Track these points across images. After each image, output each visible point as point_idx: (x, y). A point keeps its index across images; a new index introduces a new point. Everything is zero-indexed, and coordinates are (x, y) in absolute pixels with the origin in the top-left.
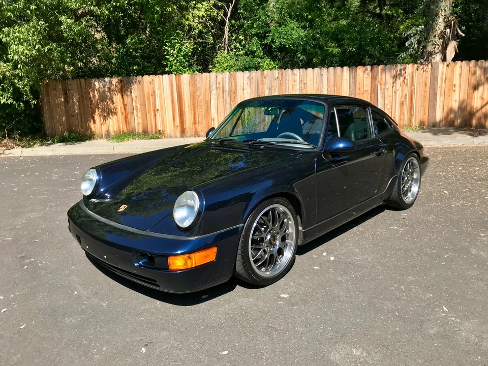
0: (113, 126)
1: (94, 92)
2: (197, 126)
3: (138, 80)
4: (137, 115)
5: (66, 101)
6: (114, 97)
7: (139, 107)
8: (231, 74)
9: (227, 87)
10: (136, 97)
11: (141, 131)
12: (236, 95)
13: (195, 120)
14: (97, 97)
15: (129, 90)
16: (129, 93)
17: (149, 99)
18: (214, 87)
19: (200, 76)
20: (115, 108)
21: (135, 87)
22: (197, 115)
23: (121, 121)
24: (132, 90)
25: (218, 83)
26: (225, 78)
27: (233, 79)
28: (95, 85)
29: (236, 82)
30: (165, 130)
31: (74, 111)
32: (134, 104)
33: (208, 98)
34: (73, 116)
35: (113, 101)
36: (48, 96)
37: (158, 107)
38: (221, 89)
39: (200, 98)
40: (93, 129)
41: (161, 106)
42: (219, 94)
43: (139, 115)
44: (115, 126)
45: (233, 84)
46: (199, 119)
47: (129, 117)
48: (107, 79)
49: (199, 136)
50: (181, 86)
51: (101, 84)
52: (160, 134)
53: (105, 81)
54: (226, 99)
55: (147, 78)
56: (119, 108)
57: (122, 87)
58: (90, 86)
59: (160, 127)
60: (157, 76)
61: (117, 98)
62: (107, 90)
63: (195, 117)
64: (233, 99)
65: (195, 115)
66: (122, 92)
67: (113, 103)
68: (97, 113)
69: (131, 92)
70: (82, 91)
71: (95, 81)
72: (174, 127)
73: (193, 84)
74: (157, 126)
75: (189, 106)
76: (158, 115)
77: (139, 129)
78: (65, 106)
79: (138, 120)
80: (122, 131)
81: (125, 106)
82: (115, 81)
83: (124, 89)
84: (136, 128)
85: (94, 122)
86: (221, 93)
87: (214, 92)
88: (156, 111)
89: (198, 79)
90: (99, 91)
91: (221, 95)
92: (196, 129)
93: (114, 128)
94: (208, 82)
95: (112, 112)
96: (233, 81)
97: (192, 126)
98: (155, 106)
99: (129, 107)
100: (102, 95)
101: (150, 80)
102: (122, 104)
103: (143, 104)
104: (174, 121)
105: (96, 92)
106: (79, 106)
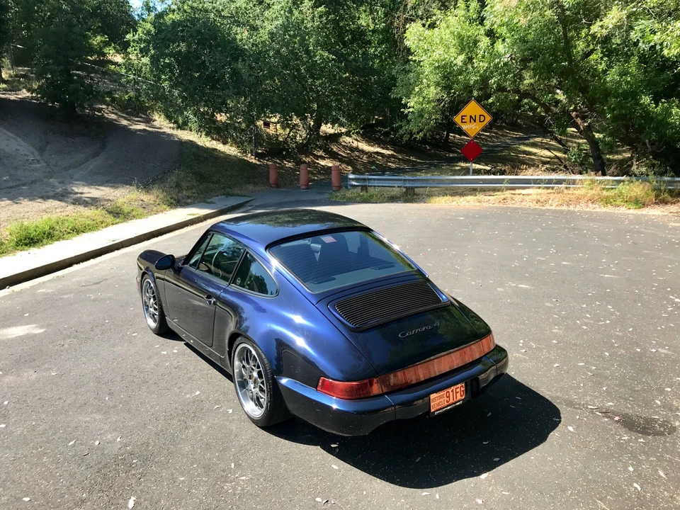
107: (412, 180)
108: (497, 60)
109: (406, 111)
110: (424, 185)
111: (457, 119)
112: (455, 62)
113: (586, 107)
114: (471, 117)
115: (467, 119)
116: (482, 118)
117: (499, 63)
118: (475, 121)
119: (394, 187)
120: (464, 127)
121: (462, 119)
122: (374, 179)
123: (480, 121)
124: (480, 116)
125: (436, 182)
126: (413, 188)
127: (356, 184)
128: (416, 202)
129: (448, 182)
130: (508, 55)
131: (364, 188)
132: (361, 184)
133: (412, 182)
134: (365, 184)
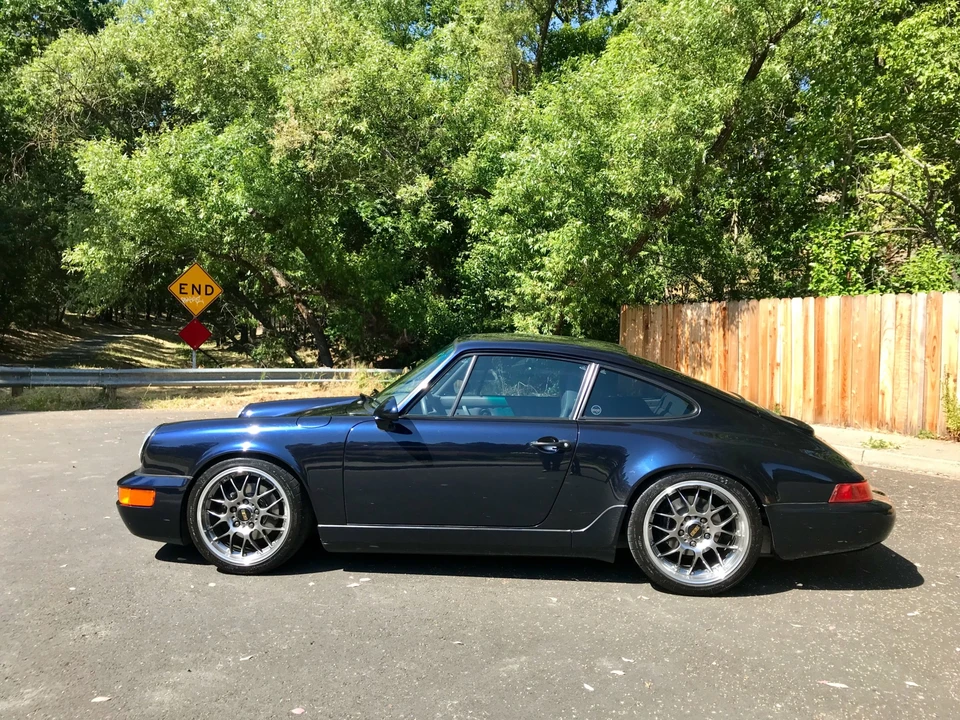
1: (684, 327)
2: (848, 403)
3: (750, 306)
4: (743, 372)
5: (646, 340)
6: (711, 336)
7: (747, 357)
8: (929, 298)
9: (919, 325)
10: (745, 339)
12: (940, 343)
13: (844, 390)
14: (687, 334)
15: (735, 323)
16: (734, 329)
17: (764, 342)
18: (889, 323)
19: (863, 302)
20: (711, 356)
21: (745, 319)
22: (849, 380)
23: (717, 380)
24: (740, 325)
25: (899, 317)
26: (916, 305)
27: (935, 307)
28: (686, 315)
29: (939, 314)
30: (788, 404)
31: (654, 356)
32: (741, 351)
33: (873, 347)
35: (709, 345)
36: (624, 331)
37: (779, 359)
38: (906, 328)
39: (859, 345)
41: (785, 358)
42: (900, 339)
43: (747, 373)
45: (934, 319)
46: (852, 391)
47: (730, 374)
48: (705, 305)
49: (847, 425)
50: (823, 319)
51: (695, 314)
53: (700, 308)
54: (914, 351)
55: (767, 304)
56: (717, 356)
57: (724, 317)
58: (678, 314)
59: (778, 398)
60: (783, 300)
61: (716, 336)
62: (702, 322)
63: (844, 385)
64: (930, 353)
65: (845, 379)
66: (724, 327)
67: (708, 347)
68: (684, 362)
69: (738, 328)
70: (667, 325)
71: (688, 308)
72: (804, 401)
73: (846, 316)
74: (775, 395)
75: (835, 361)
76: (778, 374)
78: (644, 348)
79: (743, 380)
81: (726, 352)
82: (715, 306)
83: (728, 321)
86: (905, 337)
87: (889, 335)
88: (774, 365)
89: (857, 309)
90: (691, 325)
91: (904, 341)
92: (844, 411)
94: (877, 312)
95: (705, 361)
96: (934, 313)
97: (838, 402)
98: (774, 357)
99: (731, 356)
100: (694, 332)
101: (770, 308)
102: (722, 348)
103: (754, 353)
104: (804, 389)
105: (686, 326)
106: (661, 349)
107: (116, 375)
108: (235, 214)
109: (71, 270)
110: (137, 382)
111: (174, 288)
112: (171, 207)
114: (193, 286)
115: (188, 289)
116: (209, 290)
117: (238, 218)
118: (199, 293)
119: (86, 386)
120: (185, 300)
121: (181, 288)
122: (43, 374)
123: (206, 294)
124: (207, 286)
125: (156, 377)
126: (114, 388)
128: (128, 408)
129: (175, 377)
130: (250, 210)
131: (17, 390)
132: (13, 382)
133: (115, 378)
134: (21, 382)
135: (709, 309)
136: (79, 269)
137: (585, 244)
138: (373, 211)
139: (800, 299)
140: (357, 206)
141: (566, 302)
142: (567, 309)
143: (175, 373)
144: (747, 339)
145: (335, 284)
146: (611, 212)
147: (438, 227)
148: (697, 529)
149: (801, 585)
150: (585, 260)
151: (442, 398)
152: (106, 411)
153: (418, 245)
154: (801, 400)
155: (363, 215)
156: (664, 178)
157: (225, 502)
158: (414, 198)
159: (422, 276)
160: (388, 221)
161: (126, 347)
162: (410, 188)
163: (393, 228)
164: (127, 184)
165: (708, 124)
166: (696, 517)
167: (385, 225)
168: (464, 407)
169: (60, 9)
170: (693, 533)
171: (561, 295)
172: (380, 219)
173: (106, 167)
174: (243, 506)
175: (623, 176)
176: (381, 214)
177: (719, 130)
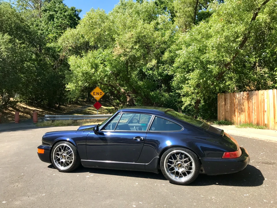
0: (243, 119)
3: (256, 93)
4: (255, 114)
5: (225, 104)
6: (244, 102)
7: (256, 109)
10: (255, 103)
11: (256, 123)
15: (251, 99)
16: (251, 100)
17: (261, 104)
20: (245, 109)
21: (254, 97)
23: (246, 116)
24: (253, 99)
28: (237, 96)
30: (269, 124)
31: (228, 109)
32: (253, 107)
34: (227, 112)
35: (244, 105)
36: (219, 101)
37: (266, 109)
40: (234, 120)
41: (268, 109)
43: (256, 114)
44: (244, 119)
47: (250, 114)
48: (242, 93)
51: (239, 96)
52: (266, 126)
55: (261, 92)
56: (246, 109)
57: (248, 97)
58: (234, 96)
59: (266, 122)
60: (266, 90)
61: (246, 104)
62: (241, 98)
66: (248, 100)
67: (244, 106)
68: (236, 111)
69: (252, 100)
70: (231, 99)
71: (237, 94)
74: (265, 121)
76: (265, 114)
77: (255, 122)
78: (225, 107)
79: (255, 117)
80: (247, 122)
81: (249, 107)
82: (245, 93)
83: (249, 98)
84: (254, 121)
85: (235, 116)
88: (264, 111)
90: (238, 99)
93: (243, 120)
95: (243, 111)
98: (264, 109)
99: (251, 109)
100: (239, 101)
101: (262, 93)
102: (248, 106)
103: (258, 107)
104: (274, 119)
105: (237, 100)
106: (230, 107)
108: (107, 73)
109: (67, 90)
110: (82, 119)
111: (92, 93)
112: (90, 72)
113: (132, 92)
114: (97, 93)
115: (96, 94)
116: (101, 94)
117: (108, 74)
118: (98, 94)
119: (69, 120)
120: (95, 96)
121: (94, 93)
122: (58, 117)
125: (87, 117)
126: (76, 120)
127: (49, 119)
129: (92, 117)
130: (111, 71)
131: (53, 121)
132: (52, 119)
133: (76, 118)
134: (54, 119)
135: (243, 94)
136: (69, 89)
137: (201, 76)
138: (147, 69)
139: (272, 90)
140: (142, 68)
141: (198, 93)
142: (198, 95)
143: (91, 116)
144: (256, 103)
145: (136, 90)
146: (209, 66)
147: (165, 73)
148: (180, 165)
149: (218, 183)
150: (201, 81)
151: (129, 124)
152: (74, 126)
153: (159, 78)
154: (274, 123)
155: (144, 71)
156: (225, 55)
157: (60, 153)
158: (151, 66)
159: (161, 87)
160: (151, 72)
161: (92, 108)
162: (150, 63)
163: (152, 74)
164: (79, 67)
165: (238, 37)
166: (180, 161)
167: (150, 73)
168: (135, 127)
169: (67, 23)
170: (179, 166)
171: (196, 91)
172: (148, 72)
173: (74, 63)
174: (64, 154)
175: (211, 55)
176: (149, 70)
177: (241, 39)
